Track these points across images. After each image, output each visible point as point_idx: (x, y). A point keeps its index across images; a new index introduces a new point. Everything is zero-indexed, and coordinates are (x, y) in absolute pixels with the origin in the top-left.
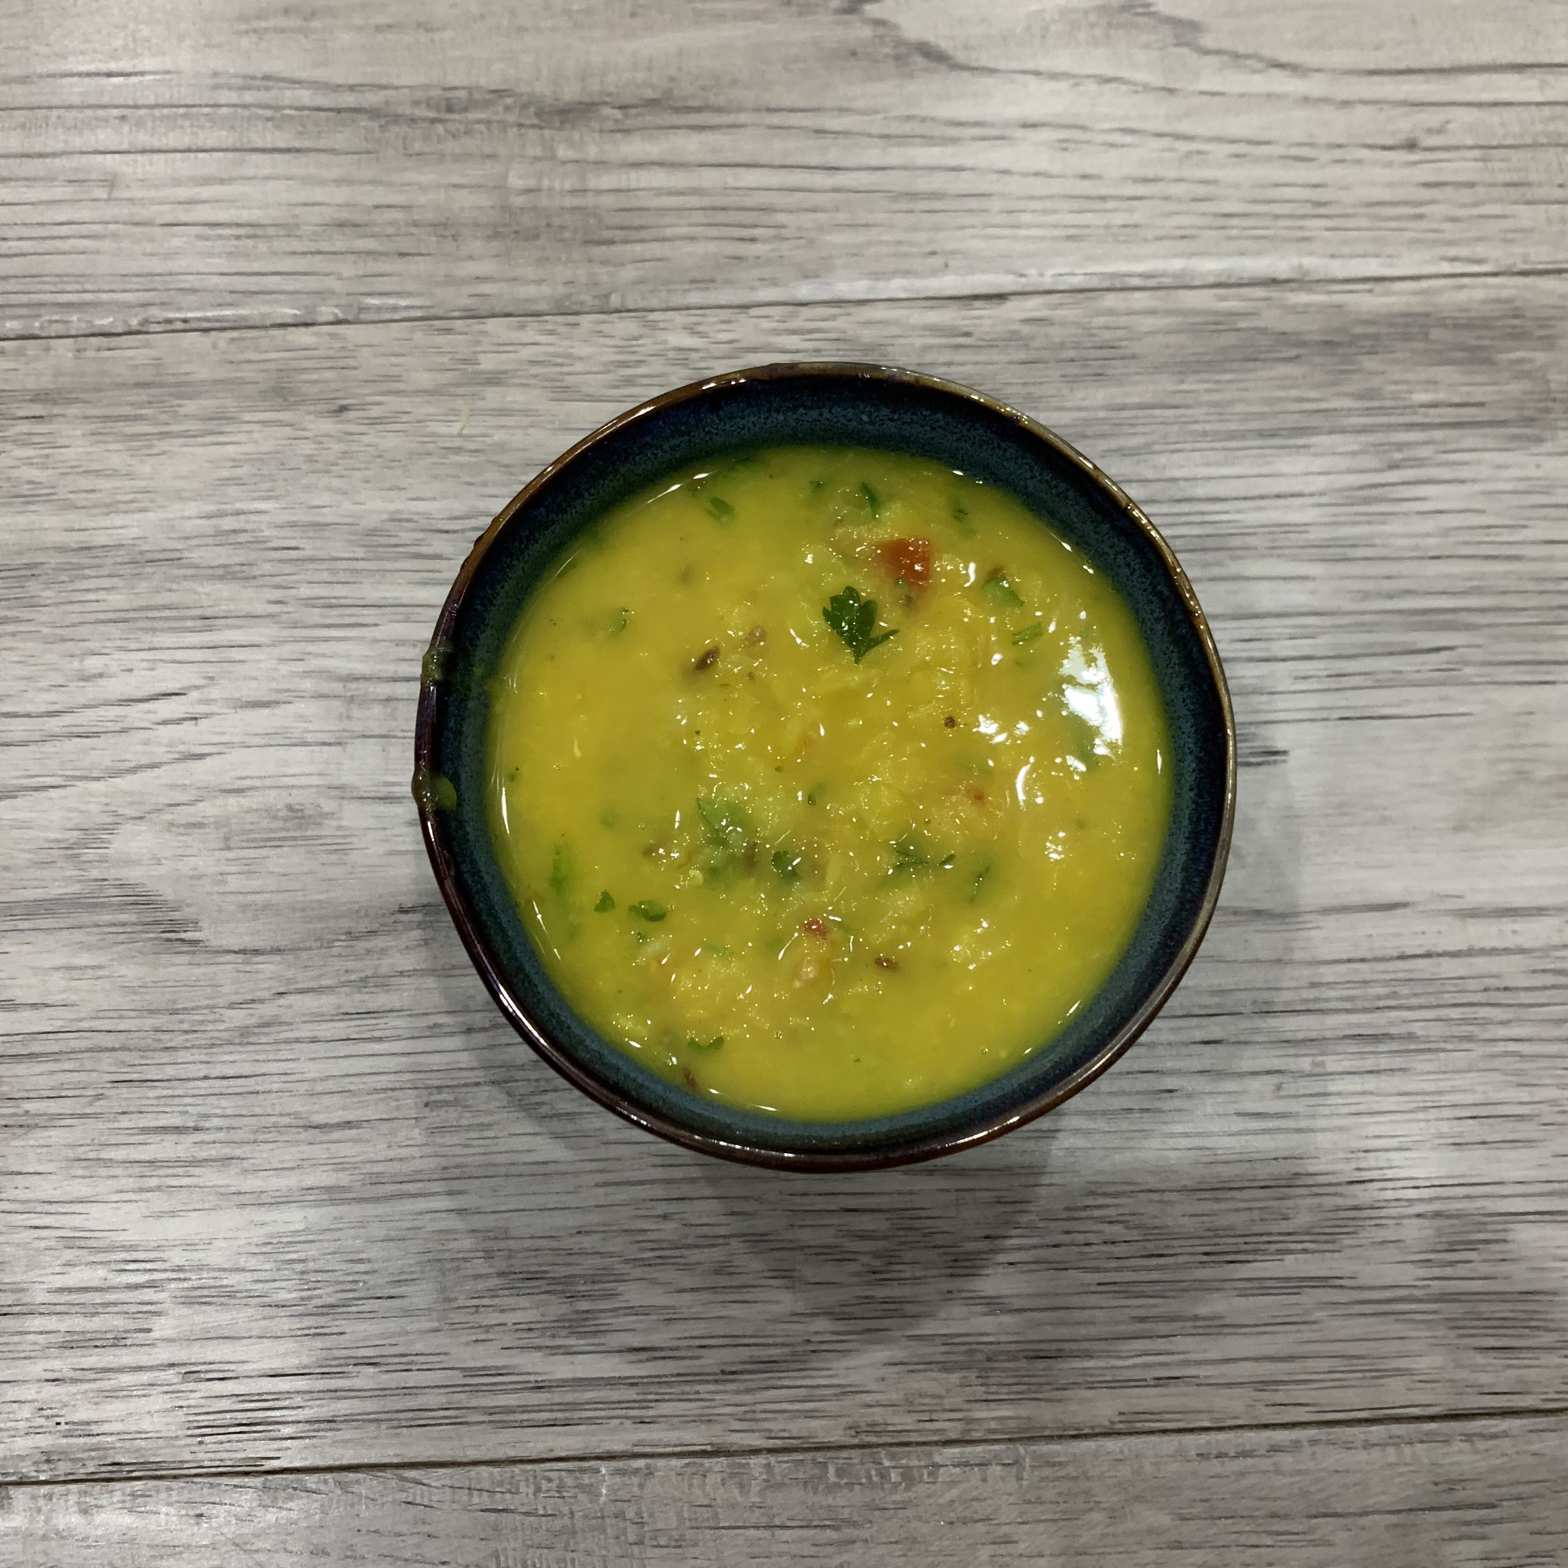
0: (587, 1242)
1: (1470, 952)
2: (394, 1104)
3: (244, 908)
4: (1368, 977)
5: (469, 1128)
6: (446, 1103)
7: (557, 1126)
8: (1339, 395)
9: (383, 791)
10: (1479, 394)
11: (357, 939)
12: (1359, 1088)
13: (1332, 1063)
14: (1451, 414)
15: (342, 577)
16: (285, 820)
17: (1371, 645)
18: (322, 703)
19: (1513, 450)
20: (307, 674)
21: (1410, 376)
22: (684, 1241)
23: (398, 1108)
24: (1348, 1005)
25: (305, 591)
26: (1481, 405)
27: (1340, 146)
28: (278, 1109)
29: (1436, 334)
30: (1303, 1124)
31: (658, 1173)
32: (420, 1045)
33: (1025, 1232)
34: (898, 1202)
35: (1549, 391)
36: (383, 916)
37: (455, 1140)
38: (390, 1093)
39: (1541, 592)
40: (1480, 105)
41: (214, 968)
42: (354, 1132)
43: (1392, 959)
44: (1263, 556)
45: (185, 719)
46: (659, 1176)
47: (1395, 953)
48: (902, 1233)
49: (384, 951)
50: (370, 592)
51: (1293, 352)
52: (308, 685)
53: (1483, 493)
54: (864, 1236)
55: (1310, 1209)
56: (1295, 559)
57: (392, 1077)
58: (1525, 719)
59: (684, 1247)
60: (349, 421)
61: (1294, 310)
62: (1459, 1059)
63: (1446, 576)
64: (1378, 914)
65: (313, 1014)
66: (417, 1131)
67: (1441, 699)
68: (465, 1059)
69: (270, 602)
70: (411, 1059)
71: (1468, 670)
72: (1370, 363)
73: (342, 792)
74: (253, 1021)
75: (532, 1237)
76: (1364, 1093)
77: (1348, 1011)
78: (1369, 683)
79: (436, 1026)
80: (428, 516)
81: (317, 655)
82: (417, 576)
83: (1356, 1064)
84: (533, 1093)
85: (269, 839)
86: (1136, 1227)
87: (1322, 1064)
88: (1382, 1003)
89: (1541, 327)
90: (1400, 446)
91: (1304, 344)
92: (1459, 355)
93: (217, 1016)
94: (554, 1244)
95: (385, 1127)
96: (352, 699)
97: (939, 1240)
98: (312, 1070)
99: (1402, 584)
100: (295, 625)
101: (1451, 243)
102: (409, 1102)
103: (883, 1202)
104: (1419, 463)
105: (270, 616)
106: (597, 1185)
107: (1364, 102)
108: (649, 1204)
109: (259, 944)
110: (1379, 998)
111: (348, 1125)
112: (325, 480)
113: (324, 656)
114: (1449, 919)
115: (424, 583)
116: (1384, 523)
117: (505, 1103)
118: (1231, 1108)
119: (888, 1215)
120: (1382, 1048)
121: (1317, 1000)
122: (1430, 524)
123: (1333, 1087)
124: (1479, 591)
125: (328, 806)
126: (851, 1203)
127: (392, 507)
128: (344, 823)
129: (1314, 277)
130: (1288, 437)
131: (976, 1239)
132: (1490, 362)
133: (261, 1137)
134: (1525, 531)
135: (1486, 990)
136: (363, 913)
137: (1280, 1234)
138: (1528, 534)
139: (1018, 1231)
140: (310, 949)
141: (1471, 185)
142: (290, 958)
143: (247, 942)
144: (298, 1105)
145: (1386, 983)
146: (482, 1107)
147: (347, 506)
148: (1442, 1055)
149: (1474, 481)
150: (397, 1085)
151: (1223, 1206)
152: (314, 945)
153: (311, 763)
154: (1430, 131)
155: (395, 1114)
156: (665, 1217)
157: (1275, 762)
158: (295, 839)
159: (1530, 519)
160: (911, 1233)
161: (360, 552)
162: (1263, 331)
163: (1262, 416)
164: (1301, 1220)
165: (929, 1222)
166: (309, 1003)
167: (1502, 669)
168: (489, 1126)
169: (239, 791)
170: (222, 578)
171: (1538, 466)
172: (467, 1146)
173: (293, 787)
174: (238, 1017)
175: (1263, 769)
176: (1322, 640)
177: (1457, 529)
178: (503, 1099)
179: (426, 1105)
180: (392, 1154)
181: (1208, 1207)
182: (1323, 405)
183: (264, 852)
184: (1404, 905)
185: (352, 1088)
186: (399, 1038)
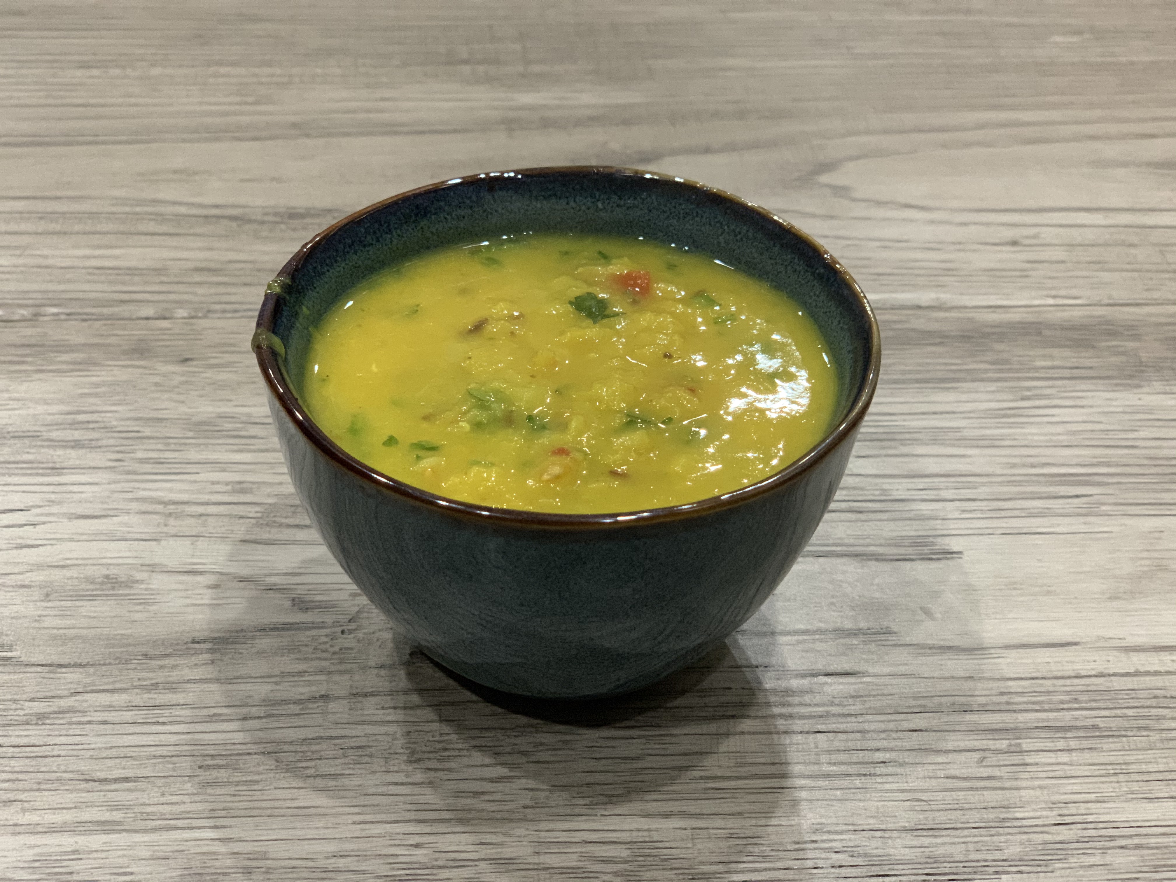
0: (341, 863)
1: (1137, 674)
2: (171, 766)
3: (54, 638)
4: (1051, 689)
5: (238, 783)
6: (220, 767)
7: (320, 782)
8: (977, 362)
9: (189, 568)
10: (1088, 363)
11: (151, 659)
12: (1053, 760)
13: (1026, 744)
14: (1067, 373)
15: (173, 447)
16: (102, 583)
17: (1023, 493)
18: (143, 516)
19: (1117, 391)
20: (132, 500)
21: (1031, 353)
22: (435, 863)
23: (174, 770)
24: (1037, 707)
25: (140, 455)
26: (1091, 368)
27: (960, 243)
28: (63, 768)
29: (1047, 333)
30: (1008, 784)
31: (412, 816)
32: (199, 727)
33: (757, 859)
34: (636, 836)
35: (1141, 362)
36: (177, 644)
37: (223, 791)
38: (168, 759)
39: (1155, 466)
40: (1061, 226)
41: (22, 675)
42: (130, 784)
43: (1069, 677)
44: (927, 444)
45: (26, 525)
46: (413, 818)
47: (1072, 674)
48: (640, 859)
49: (175, 667)
50: (193, 455)
51: (938, 340)
52: (134, 506)
53: (1099, 413)
54: (605, 861)
55: (1021, 843)
56: (954, 446)
57: (171, 748)
58: (1157, 535)
59: (433, 867)
60: (192, 366)
61: (937, 320)
62: (1141, 741)
63: (1078, 456)
64: (1052, 649)
65: (104, 706)
66: (190, 785)
67: (1085, 523)
68: (239, 737)
69: (110, 460)
70: (190, 736)
71: (1104, 508)
72: (998, 346)
73: (153, 568)
74: (51, 709)
75: (290, 859)
76: (1058, 764)
77: (1037, 711)
78: (1023, 515)
79: (215, 715)
80: (249, 415)
81: (144, 489)
82: (235, 448)
83: (1050, 745)
84: (299, 761)
85: (85, 596)
86: (859, 855)
87: (1019, 745)
88: (1066, 706)
89: (1127, 330)
90: (1029, 389)
91: (947, 337)
92: (1068, 343)
93: (19, 706)
94: (310, 864)
95: (160, 782)
96: (170, 515)
97: (677, 864)
98: (99, 742)
99: (1044, 460)
100: (128, 473)
101: (1051, 289)
102: (185, 765)
103: (624, 836)
104: (1047, 397)
105: (110, 468)
106: (354, 823)
107: (975, 224)
108: (401, 836)
109: (65, 660)
110: (1062, 702)
111: (127, 780)
112: (166, 396)
113: (150, 490)
114: (1115, 653)
115: (240, 451)
116: (1024, 428)
117: (273, 767)
118: (942, 774)
119: (628, 846)
120: (1069, 735)
121: (1008, 703)
122: (1059, 429)
123: (1028, 759)
124: (1108, 465)
125: (138, 576)
126: (594, 837)
127: (219, 410)
128: (151, 586)
129: (949, 305)
130: (937, 383)
131: (712, 864)
132: (1093, 347)
133: (43, 787)
134: (1136, 433)
135: (1155, 697)
136: (160, 642)
137: (994, 861)
138: (1141, 434)
139: (750, 858)
140: (110, 664)
141: (1063, 262)
142: (92, 670)
143: (55, 659)
144: (83, 766)
145: (1068, 693)
146: (253, 769)
147: (183, 409)
148: (1124, 739)
149: (1091, 407)
150: (174, 753)
151: (939, 840)
152: (113, 662)
153: (130, 551)
154: (1027, 237)
155: (171, 773)
156: (417, 846)
157: (952, 558)
158: (107, 595)
159: (1140, 426)
160: (649, 859)
161: (190, 434)
162: (913, 330)
163: (918, 372)
164: (1013, 850)
165: (665, 851)
166: (105, 699)
167: (1133, 508)
168: (257, 782)
169: (63, 567)
170: (73, 447)
171: (1140, 399)
172: (234, 795)
173: (110, 564)
174: (39, 707)
175: (943, 562)
176: (981, 490)
177: (1082, 431)
178: (272, 763)
179: (200, 767)
180: (163, 800)
181: (926, 841)
182: (966, 367)
183: (78, 603)
184: (1076, 644)
185: (134, 754)
186: (182, 723)
